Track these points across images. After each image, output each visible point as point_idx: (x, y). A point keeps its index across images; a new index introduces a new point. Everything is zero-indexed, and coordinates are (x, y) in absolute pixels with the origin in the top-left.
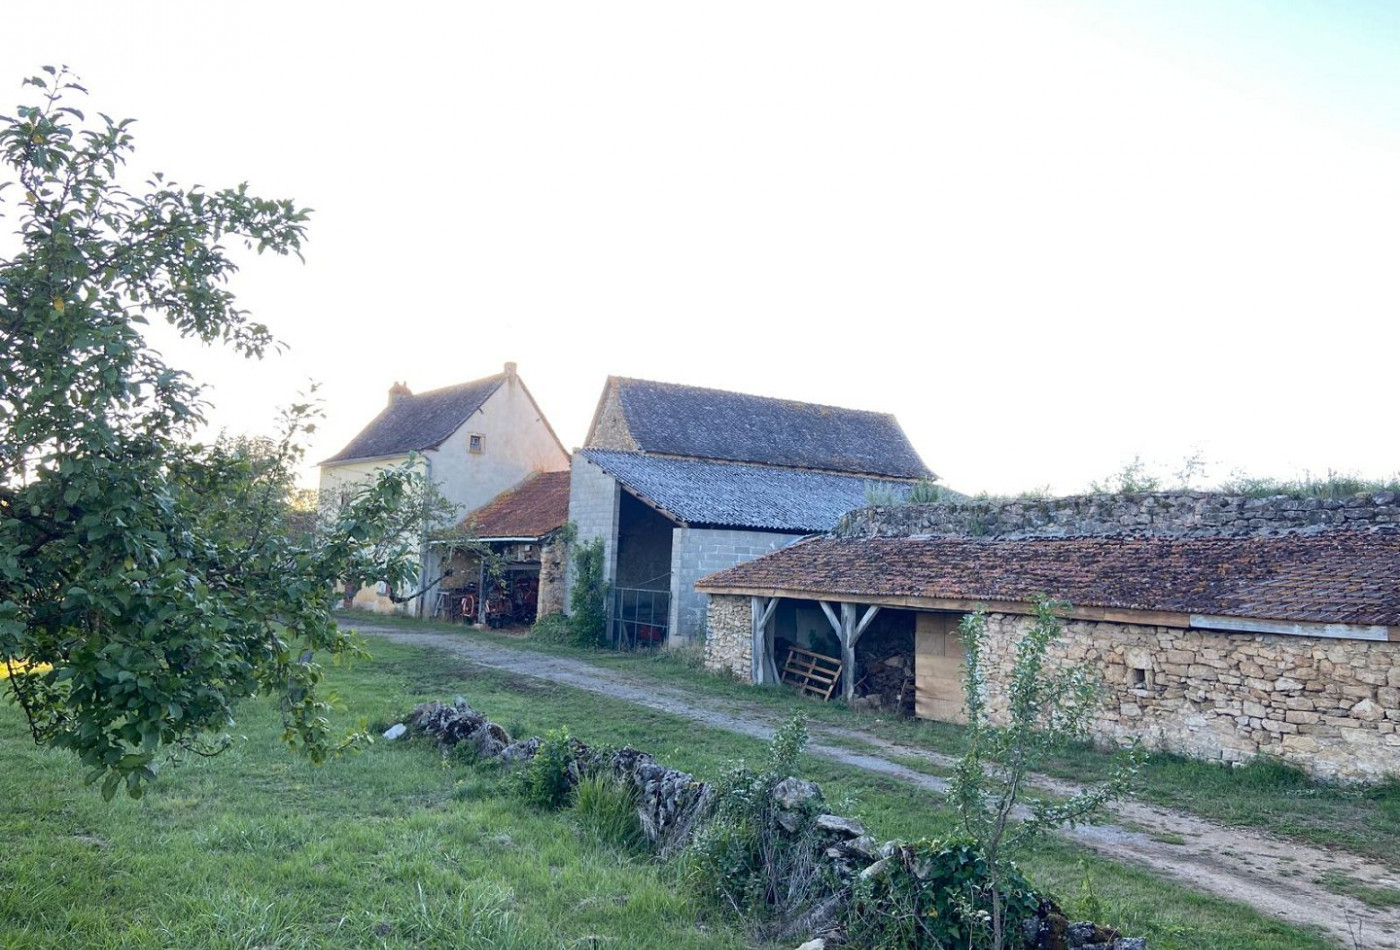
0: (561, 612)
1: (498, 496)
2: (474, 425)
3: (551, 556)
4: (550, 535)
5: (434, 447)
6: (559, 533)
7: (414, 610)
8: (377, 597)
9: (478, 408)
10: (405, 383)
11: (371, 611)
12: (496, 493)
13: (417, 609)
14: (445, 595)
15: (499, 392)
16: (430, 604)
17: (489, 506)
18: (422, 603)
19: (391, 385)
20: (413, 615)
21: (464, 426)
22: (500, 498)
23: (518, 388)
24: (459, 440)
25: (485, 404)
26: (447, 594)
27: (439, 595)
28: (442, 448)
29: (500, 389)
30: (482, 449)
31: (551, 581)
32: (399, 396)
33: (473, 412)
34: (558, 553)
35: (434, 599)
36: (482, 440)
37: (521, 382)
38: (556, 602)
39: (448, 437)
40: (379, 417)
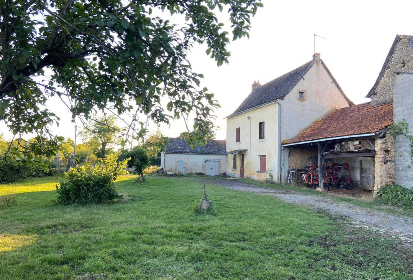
0: (394, 183)
1: (314, 122)
2: (301, 86)
3: (384, 146)
4: (382, 131)
5: (282, 98)
6: (388, 130)
7: (277, 180)
8: (256, 173)
9: (302, 77)
10: (258, 82)
11: (254, 180)
12: (313, 121)
13: (278, 179)
14: (292, 172)
15: (312, 69)
16: (284, 176)
17: (310, 127)
18: (281, 176)
19: (253, 83)
20: (277, 182)
21: (295, 87)
22: (316, 123)
23: (321, 66)
24: (294, 94)
25: (305, 76)
26: (294, 171)
27: (289, 172)
28: (286, 98)
29: (313, 67)
30: (305, 99)
31: (386, 163)
32: (256, 87)
33: (300, 79)
34: (389, 144)
35: (286, 174)
36: (304, 94)
37: (323, 63)
38: (390, 177)
39: (288, 92)
40: (249, 96)
